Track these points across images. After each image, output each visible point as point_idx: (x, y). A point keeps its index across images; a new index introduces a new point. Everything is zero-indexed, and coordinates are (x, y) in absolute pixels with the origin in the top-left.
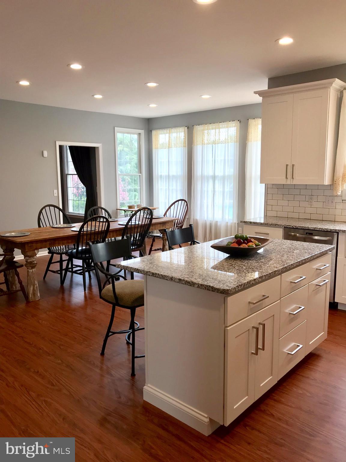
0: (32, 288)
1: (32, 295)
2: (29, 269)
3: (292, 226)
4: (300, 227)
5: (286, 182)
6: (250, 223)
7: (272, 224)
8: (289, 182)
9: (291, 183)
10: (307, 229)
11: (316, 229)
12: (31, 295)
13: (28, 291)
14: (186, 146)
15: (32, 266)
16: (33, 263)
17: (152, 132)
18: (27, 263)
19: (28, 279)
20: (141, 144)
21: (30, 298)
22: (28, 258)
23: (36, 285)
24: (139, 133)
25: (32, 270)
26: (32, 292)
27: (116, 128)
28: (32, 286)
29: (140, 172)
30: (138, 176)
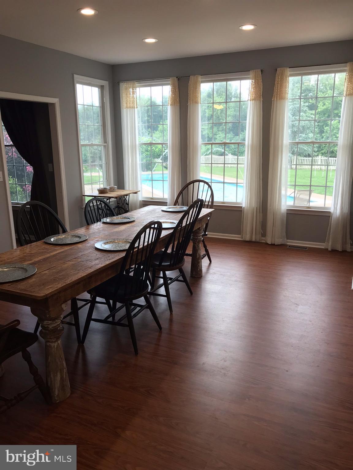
0: (58, 377)
2: (52, 342)
12: (59, 391)
13: (49, 384)
14: (178, 104)
15: (58, 335)
16: (59, 329)
17: (119, 85)
18: (47, 332)
19: (49, 361)
20: (105, 101)
21: (56, 396)
22: (50, 322)
23: (65, 368)
24: (102, 86)
25: (57, 343)
26: (59, 385)
27: (75, 76)
28: (58, 373)
29: (105, 141)
30: (102, 146)
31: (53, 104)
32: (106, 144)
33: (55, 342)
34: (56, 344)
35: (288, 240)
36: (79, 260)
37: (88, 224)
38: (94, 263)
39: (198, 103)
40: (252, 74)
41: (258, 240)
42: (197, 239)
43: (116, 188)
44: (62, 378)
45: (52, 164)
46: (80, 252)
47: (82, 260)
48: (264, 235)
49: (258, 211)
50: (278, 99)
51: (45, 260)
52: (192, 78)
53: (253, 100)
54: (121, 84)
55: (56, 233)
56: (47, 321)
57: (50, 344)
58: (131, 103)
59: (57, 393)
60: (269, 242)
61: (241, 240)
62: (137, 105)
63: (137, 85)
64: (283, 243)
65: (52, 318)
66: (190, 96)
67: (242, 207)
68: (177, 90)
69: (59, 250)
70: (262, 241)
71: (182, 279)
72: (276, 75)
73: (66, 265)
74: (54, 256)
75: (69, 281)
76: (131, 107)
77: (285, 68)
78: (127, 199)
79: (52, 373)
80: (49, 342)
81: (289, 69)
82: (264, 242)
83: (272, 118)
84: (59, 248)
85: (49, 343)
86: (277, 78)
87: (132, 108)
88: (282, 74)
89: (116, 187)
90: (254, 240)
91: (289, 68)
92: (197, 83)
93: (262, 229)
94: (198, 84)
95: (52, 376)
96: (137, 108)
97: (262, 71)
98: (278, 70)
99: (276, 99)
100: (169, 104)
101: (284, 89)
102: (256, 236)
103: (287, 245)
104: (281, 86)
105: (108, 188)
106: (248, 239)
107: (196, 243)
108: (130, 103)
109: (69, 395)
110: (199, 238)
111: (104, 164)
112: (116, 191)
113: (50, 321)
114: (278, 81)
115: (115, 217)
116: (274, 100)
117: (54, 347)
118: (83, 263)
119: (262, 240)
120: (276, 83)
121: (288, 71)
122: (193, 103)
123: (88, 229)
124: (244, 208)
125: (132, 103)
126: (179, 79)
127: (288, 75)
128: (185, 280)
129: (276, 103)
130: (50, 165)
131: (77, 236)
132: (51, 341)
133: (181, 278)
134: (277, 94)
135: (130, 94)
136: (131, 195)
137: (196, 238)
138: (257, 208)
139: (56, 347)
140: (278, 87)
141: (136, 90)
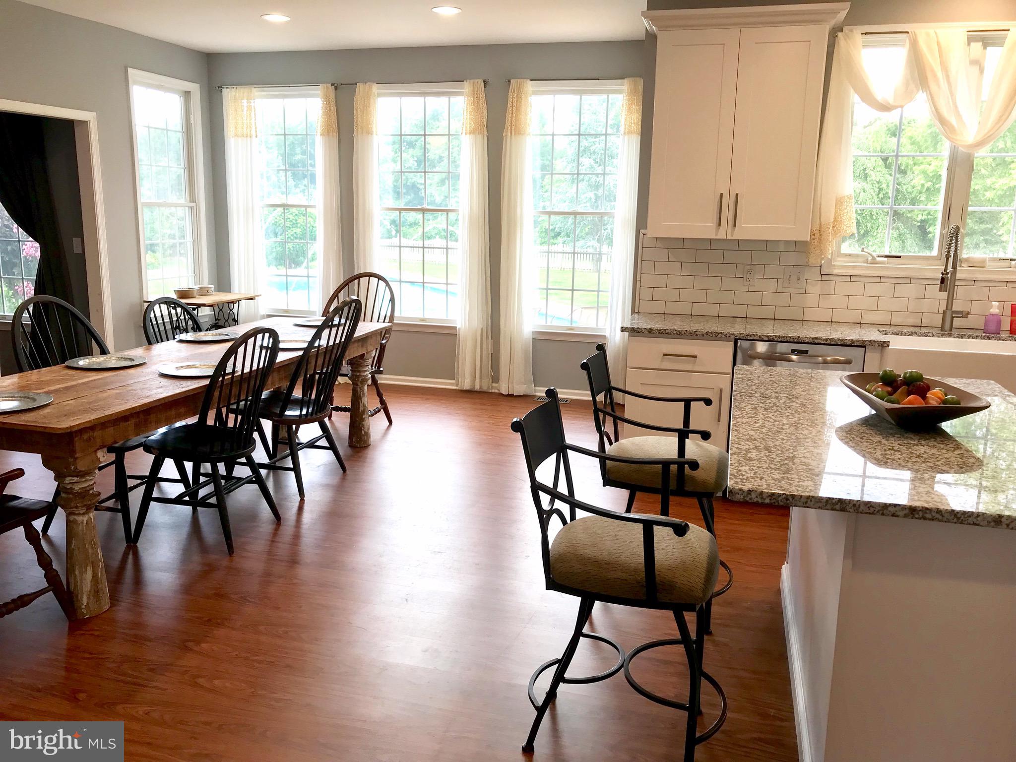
0: (89, 575)
1: (92, 598)
2: (79, 514)
3: (760, 336)
4: (779, 337)
5: (716, 235)
6: (650, 332)
7: (707, 333)
8: (722, 235)
9: (729, 237)
10: (796, 340)
11: (816, 341)
12: (88, 598)
13: (72, 587)
14: (335, 134)
15: (90, 503)
16: (91, 492)
17: (222, 92)
18: (71, 496)
19: (72, 547)
20: (192, 122)
21: (84, 607)
22: (75, 479)
23: (101, 562)
24: (186, 92)
25: (87, 516)
26: (89, 588)
27: (131, 71)
28: (88, 568)
29: (193, 199)
30: (187, 208)
31: (84, 123)
32: (193, 204)
33: (84, 514)
34: (85, 519)
35: (537, 388)
36: (130, 388)
37: (150, 343)
38: (154, 391)
39: (372, 134)
40: (467, 87)
41: (485, 388)
42: (358, 377)
43: (213, 289)
44: (95, 576)
45: (80, 239)
46: (131, 379)
47: (134, 388)
48: (495, 379)
49: (484, 334)
50: (513, 133)
51: (67, 388)
52: (360, 87)
53: (470, 133)
54: (225, 91)
55: (89, 353)
56: (71, 478)
57: (75, 517)
58: (245, 127)
59: (85, 601)
60: (505, 392)
61: (456, 390)
62: (256, 132)
63: (256, 94)
64: (528, 392)
65: (81, 471)
66: (357, 120)
67: (456, 327)
68: (332, 108)
69: (94, 376)
70: (493, 391)
71: (327, 445)
72: (510, 91)
73: (105, 395)
74: (84, 384)
75: (109, 412)
76: (245, 135)
77: (525, 80)
78: (235, 311)
79: (77, 567)
80: (74, 514)
81: (530, 83)
82: (497, 391)
83: (504, 167)
84: (92, 374)
85: (73, 516)
86: (510, 97)
87: (246, 137)
88: (519, 90)
89: (213, 286)
90: (477, 387)
91: (531, 80)
92: (370, 98)
93: (492, 369)
94: (372, 101)
95: (77, 572)
96: (256, 137)
97: (485, 82)
98: (512, 81)
99: (509, 134)
100: (319, 134)
101: (523, 117)
102: (481, 381)
103: (535, 396)
104: (518, 109)
105: (196, 287)
106: (467, 386)
107: (357, 385)
108: (242, 128)
109: (107, 607)
110: (362, 374)
111: (188, 243)
112: (212, 295)
113: (77, 476)
114: (512, 102)
115: (202, 333)
116: (506, 136)
117: (82, 522)
118: (136, 392)
119: (492, 388)
120: (509, 106)
121: (530, 86)
122: (362, 133)
123: (149, 349)
124: (459, 329)
125: (247, 128)
126: (336, 88)
127: (530, 92)
128: (332, 447)
129: (511, 141)
130: (76, 241)
131: (127, 358)
132: (77, 512)
133: (323, 442)
134: (511, 126)
135: (243, 111)
136: (243, 302)
137: (358, 374)
138: (482, 329)
139: (85, 522)
140: (512, 114)
141: (254, 102)
